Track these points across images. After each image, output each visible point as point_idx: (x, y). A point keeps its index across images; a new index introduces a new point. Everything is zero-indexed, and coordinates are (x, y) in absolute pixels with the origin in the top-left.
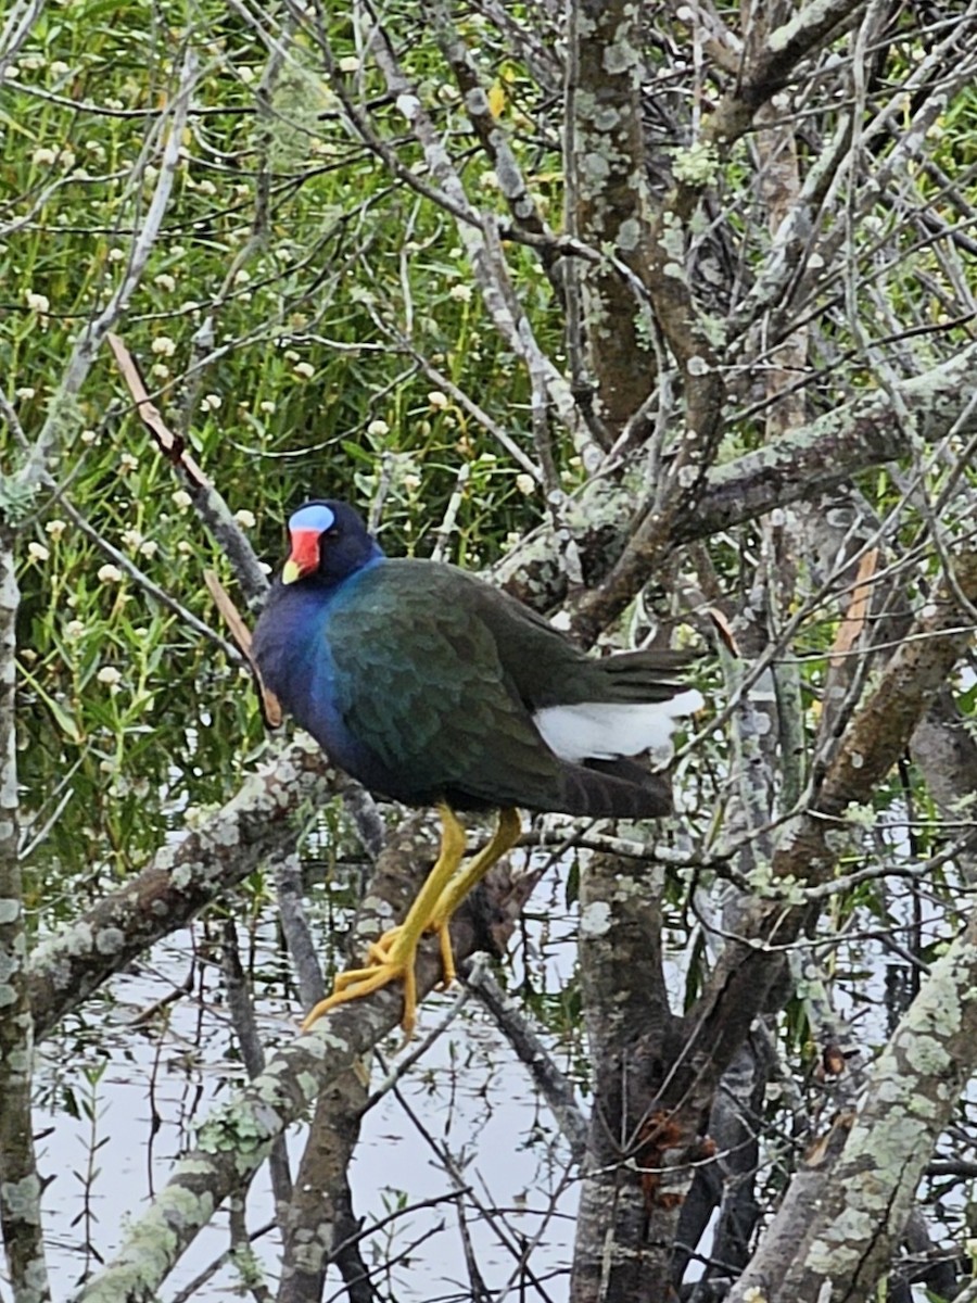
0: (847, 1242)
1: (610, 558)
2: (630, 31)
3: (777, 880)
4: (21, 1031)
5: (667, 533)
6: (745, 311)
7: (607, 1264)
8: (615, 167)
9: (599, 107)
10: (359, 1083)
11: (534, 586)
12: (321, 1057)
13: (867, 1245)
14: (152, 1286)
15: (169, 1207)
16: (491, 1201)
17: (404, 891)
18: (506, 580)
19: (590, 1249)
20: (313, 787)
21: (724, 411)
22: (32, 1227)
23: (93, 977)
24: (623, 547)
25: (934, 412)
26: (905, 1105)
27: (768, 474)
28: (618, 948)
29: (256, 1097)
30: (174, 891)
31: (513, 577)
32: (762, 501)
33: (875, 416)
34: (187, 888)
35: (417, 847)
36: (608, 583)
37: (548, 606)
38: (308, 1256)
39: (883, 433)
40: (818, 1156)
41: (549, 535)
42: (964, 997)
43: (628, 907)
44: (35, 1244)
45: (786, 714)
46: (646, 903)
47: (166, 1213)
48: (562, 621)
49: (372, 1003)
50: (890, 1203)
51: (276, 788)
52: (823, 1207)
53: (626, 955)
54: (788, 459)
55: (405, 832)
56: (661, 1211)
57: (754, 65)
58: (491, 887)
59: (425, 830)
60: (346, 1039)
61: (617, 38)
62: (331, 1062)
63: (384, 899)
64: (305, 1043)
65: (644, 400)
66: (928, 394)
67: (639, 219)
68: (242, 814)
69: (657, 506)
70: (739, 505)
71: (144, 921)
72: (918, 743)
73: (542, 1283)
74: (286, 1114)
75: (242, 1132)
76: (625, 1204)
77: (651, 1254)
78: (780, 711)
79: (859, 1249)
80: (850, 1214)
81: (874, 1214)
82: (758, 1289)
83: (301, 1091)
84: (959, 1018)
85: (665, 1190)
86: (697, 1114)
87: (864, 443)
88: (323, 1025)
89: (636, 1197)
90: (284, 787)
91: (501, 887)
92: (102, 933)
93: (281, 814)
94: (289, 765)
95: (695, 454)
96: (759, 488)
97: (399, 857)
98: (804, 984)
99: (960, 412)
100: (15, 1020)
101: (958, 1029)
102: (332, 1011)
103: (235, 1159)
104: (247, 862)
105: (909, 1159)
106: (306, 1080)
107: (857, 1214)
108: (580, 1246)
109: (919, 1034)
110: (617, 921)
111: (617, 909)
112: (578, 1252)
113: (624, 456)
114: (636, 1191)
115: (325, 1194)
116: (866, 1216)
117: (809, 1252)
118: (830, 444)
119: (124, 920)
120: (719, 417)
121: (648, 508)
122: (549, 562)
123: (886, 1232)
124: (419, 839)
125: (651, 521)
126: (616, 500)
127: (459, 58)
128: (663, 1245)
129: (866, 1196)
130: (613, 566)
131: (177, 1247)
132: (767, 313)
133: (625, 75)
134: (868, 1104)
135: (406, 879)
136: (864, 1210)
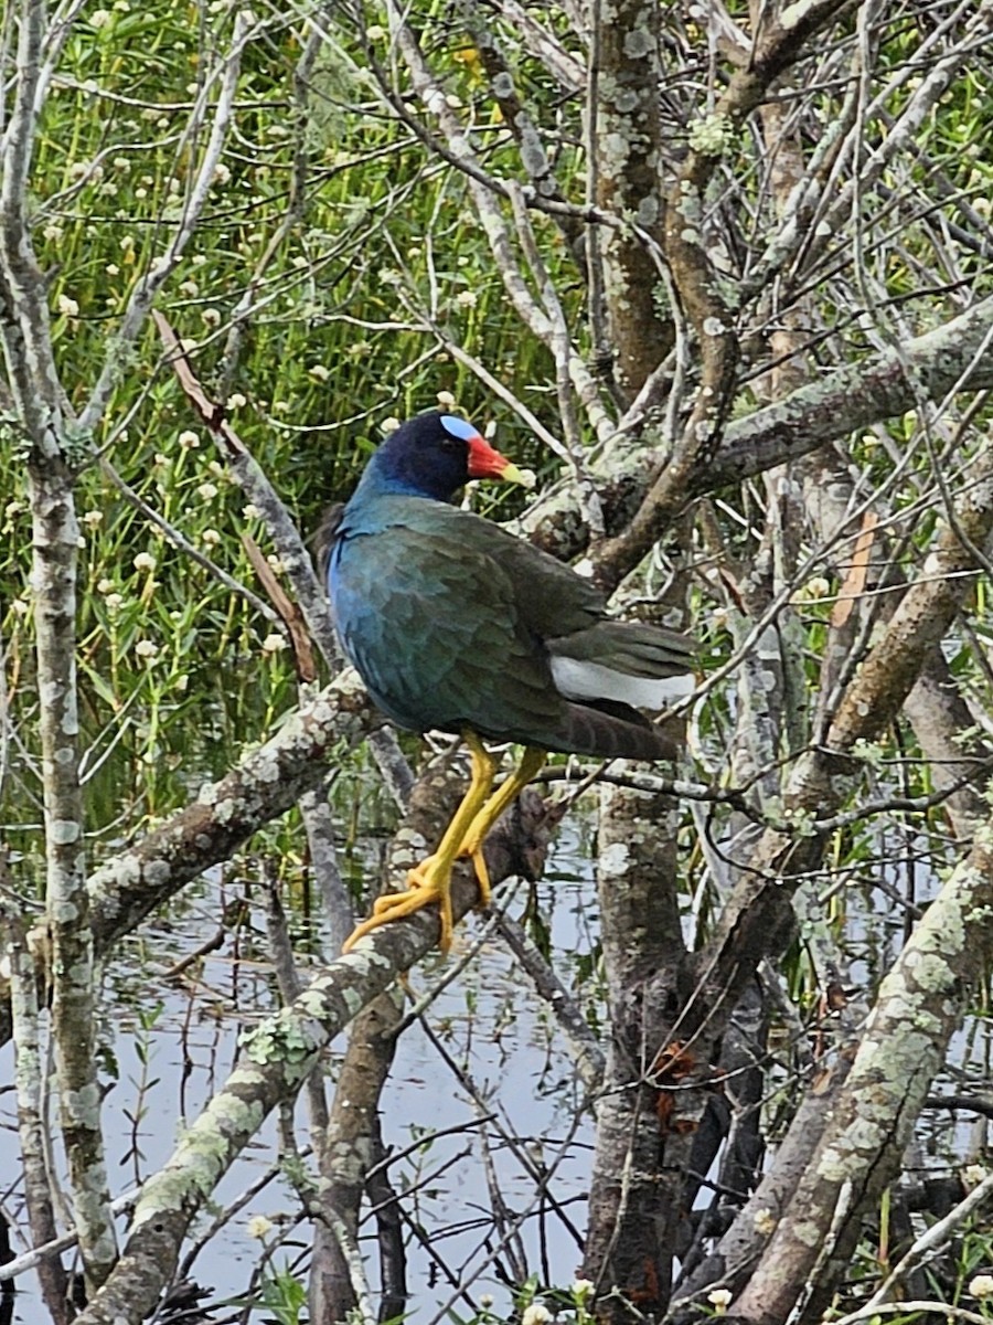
0: (857, 1150)
1: (630, 510)
2: (650, 18)
3: (788, 813)
4: (82, 945)
5: (685, 483)
6: (758, 275)
7: (625, 1187)
8: (635, 147)
9: (619, 90)
10: (393, 1006)
11: (558, 535)
12: (365, 973)
13: (875, 1154)
14: (205, 1189)
15: (222, 1115)
16: (513, 1131)
17: (438, 825)
18: (532, 530)
19: (608, 1173)
20: (348, 726)
21: (739, 369)
22: (92, 1132)
23: (141, 907)
24: (643, 499)
25: (937, 370)
26: (912, 1021)
27: (779, 429)
28: (636, 887)
29: (303, 1011)
30: (216, 824)
31: (538, 526)
32: (773, 454)
33: (881, 374)
34: (228, 823)
35: (450, 783)
36: (629, 532)
37: (572, 554)
38: (347, 1169)
39: (888, 390)
40: (823, 1086)
41: (572, 486)
42: (968, 918)
43: (645, 848)
44: (94, 1150)
45: (791, 672)
46: (661, 845)
47: (219, 1121)
48: (584, 568)
49: (412, 923)
50: (898, 1114)
51: (314, 728)
52: (834, 1118)
53: (643, 894)
54: (798, 414)
55: (437, 768)
56: (675, 1137)
57: (767, 41)
58: (525, 814)
59: (456, 766)
60: (388, 957)
61: (637, 24)
62: (374, 977)
63: (418, 831)
64: (350, 960)
65: (662, 360)
66: (931, 353)
67: (657, 197)
68: (281, 751)
69: (675, 460)
70: (752, 458)
71: (188, 854)
72: (913, 705)
73: (563, 1208)
74: (332, 1028)
75: (290, 1044)
76: (642, 1131)
77: (665, 1178)
78: (784, 669)
79: (868, 1158)
80: (861, 1125)
81: (883, 1124)
82: (768, 1211)
83: (346, 1005)
84: (963, 938)
85: (680, 1117)
86: (710, 1045)
87: (870, 399)
88: (367, 944)
89: (652, 1124)
90: (321, 727)
91: (533, 814)
92: (149, 866)
93: (318, 751)
94: (326, 705)
95: (710, 410)
96: (772, 442)
97: (431, 792)
98: (809, 925)
99: (963, 371)
100: (76, 936)
101: (962, 948)
102: (376, 931)
103: (283, 1070)
104: (285, 797)
105: (916, 1072)
106: (350, 995)
107: (867, 1125)
108: (599, 1170)
109: (925, 953)
110: (635, 862)
111: (634, 850)
112: (598, 1176)
113: (644, 412)
114: (652, 1118)
115: (363, 1111)
116: (875, 1126)
117: (821, 1160)
118: (840, 401)
119: (169, 853)
120: (734, 375)
121: (667, 461)
122: (572, 512)
123: (894, 1142)
124: (450, 774)
125: (670, 475)
126: (636, 454)
127: (487, 45)
128: (677, 1169)
129: (876, 1107)
130: (632, 517)
131: (229, 1152)
132: (778, 277)
133: (644, 60)
134: (877, 1019)
135: (438, 812)
136: (873, 1120)
